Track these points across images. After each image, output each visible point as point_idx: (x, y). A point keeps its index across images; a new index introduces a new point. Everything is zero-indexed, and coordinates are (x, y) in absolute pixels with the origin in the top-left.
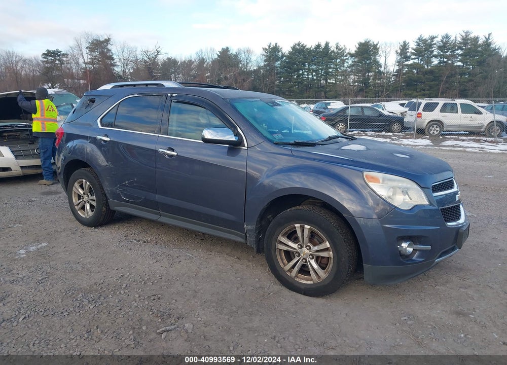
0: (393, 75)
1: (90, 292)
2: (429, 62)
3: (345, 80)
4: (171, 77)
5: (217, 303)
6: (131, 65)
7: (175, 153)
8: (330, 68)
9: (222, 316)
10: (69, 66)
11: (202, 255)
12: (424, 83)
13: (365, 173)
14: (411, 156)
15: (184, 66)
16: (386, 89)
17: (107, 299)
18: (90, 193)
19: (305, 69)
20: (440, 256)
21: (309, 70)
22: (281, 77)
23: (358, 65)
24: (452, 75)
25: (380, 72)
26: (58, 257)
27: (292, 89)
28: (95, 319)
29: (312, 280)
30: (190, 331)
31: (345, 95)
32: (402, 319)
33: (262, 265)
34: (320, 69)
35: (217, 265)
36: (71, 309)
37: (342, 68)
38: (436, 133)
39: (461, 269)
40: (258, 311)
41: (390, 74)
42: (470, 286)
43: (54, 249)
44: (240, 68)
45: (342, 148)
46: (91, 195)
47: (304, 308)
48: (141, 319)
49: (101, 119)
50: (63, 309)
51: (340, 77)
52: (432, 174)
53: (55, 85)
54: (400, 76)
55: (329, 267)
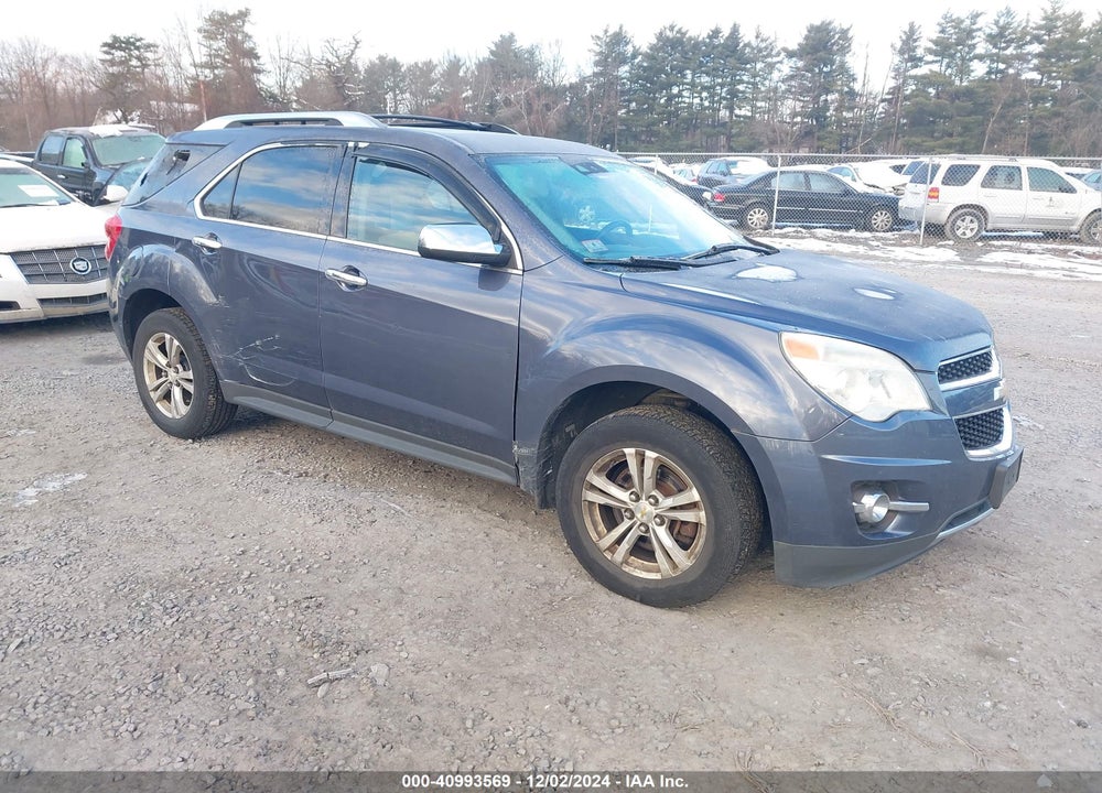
0: (883, 101)
1: (170, 587)
2: (964, 71)
3: (773, 110)
4: (385, 99)
5: (447, 617)
6: (297, 70)
7: (360, 281)
8: (741, 82)
9: (456, 649)
10: (159, 72)
11: (424, 508)
12: (951, 118)
13: (786, 336)
14: (897, 297)
15: (414, 74)
16: (865, 133)
17: (206, 605)
18: (181, 363)
19: (684, 84)
20: (951, 525)
21: (693, 85)
22: (630, 101)
23: (803, 75)
24: (1015, 101)
25: (852, 94)
26: (107, 505)
27: (655, 128)
28: (176, 649)
29: (658, 571)
30: (380, 682)
31: (773, 144)
32: (856, 663)
33: (553, 533)
34: (719, 84)
35: (454, 530)
36: (125, 627)
37: (767, 83)
38: (969, 234)
39: (998, 551)
40: (536, 638)
41: (874, 98)
42: (1014, 590)
43: (101, 487)
44: (538, 81)
45: (740, 275)
46: (184, 370)
47: (639, 633)
48: (276, 652)
49: (203, 199)
50: (107, 626)
51: (763, 104)
52: (940, 340)
53: (131, 113)
54: (897, 102)
55: (696, 545)
